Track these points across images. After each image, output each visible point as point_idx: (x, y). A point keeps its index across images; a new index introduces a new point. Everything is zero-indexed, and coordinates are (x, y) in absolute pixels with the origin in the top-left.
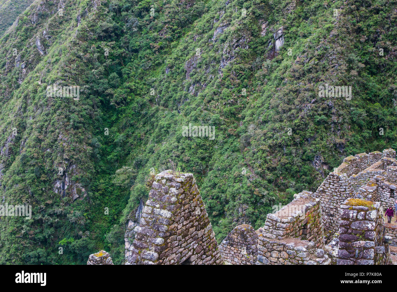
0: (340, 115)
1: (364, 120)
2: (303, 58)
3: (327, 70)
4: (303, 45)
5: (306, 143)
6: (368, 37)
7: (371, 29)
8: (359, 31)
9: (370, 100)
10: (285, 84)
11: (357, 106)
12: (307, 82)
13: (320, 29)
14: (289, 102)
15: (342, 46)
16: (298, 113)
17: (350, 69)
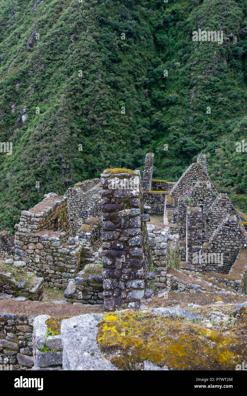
0: (67, 164)
1: (83, 166)
2: (41, 126)
3: (57, 134)
4: (40, 118)
5: (46, 183)
6: (82, 112)
7: (84, 107)
8: (76, 108)
9: (86, 153)
10: (30, 144)
11: (78, 157)
12: (44, 143)
13: (51, 107)
14: (33, 156)
15: (66, 118)
16: (39, 163)
17: (72, 133)
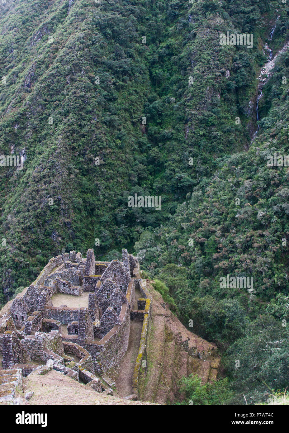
0: (66, 204)
1: (81, 205)
2: (38, 168)
3: (55, 176)
4: (39, 159)
5: (46, 224)
6: (80, 152)
7: (81, 147)
8: (74, 149)
9: (84, 192)
10: (29, 186)
11: (76, 197)
12: (43, 184)
13: (49, 149)
14: (33, 198)
15: (63, 159)
16: (39, 205)
17: (70, 174)
